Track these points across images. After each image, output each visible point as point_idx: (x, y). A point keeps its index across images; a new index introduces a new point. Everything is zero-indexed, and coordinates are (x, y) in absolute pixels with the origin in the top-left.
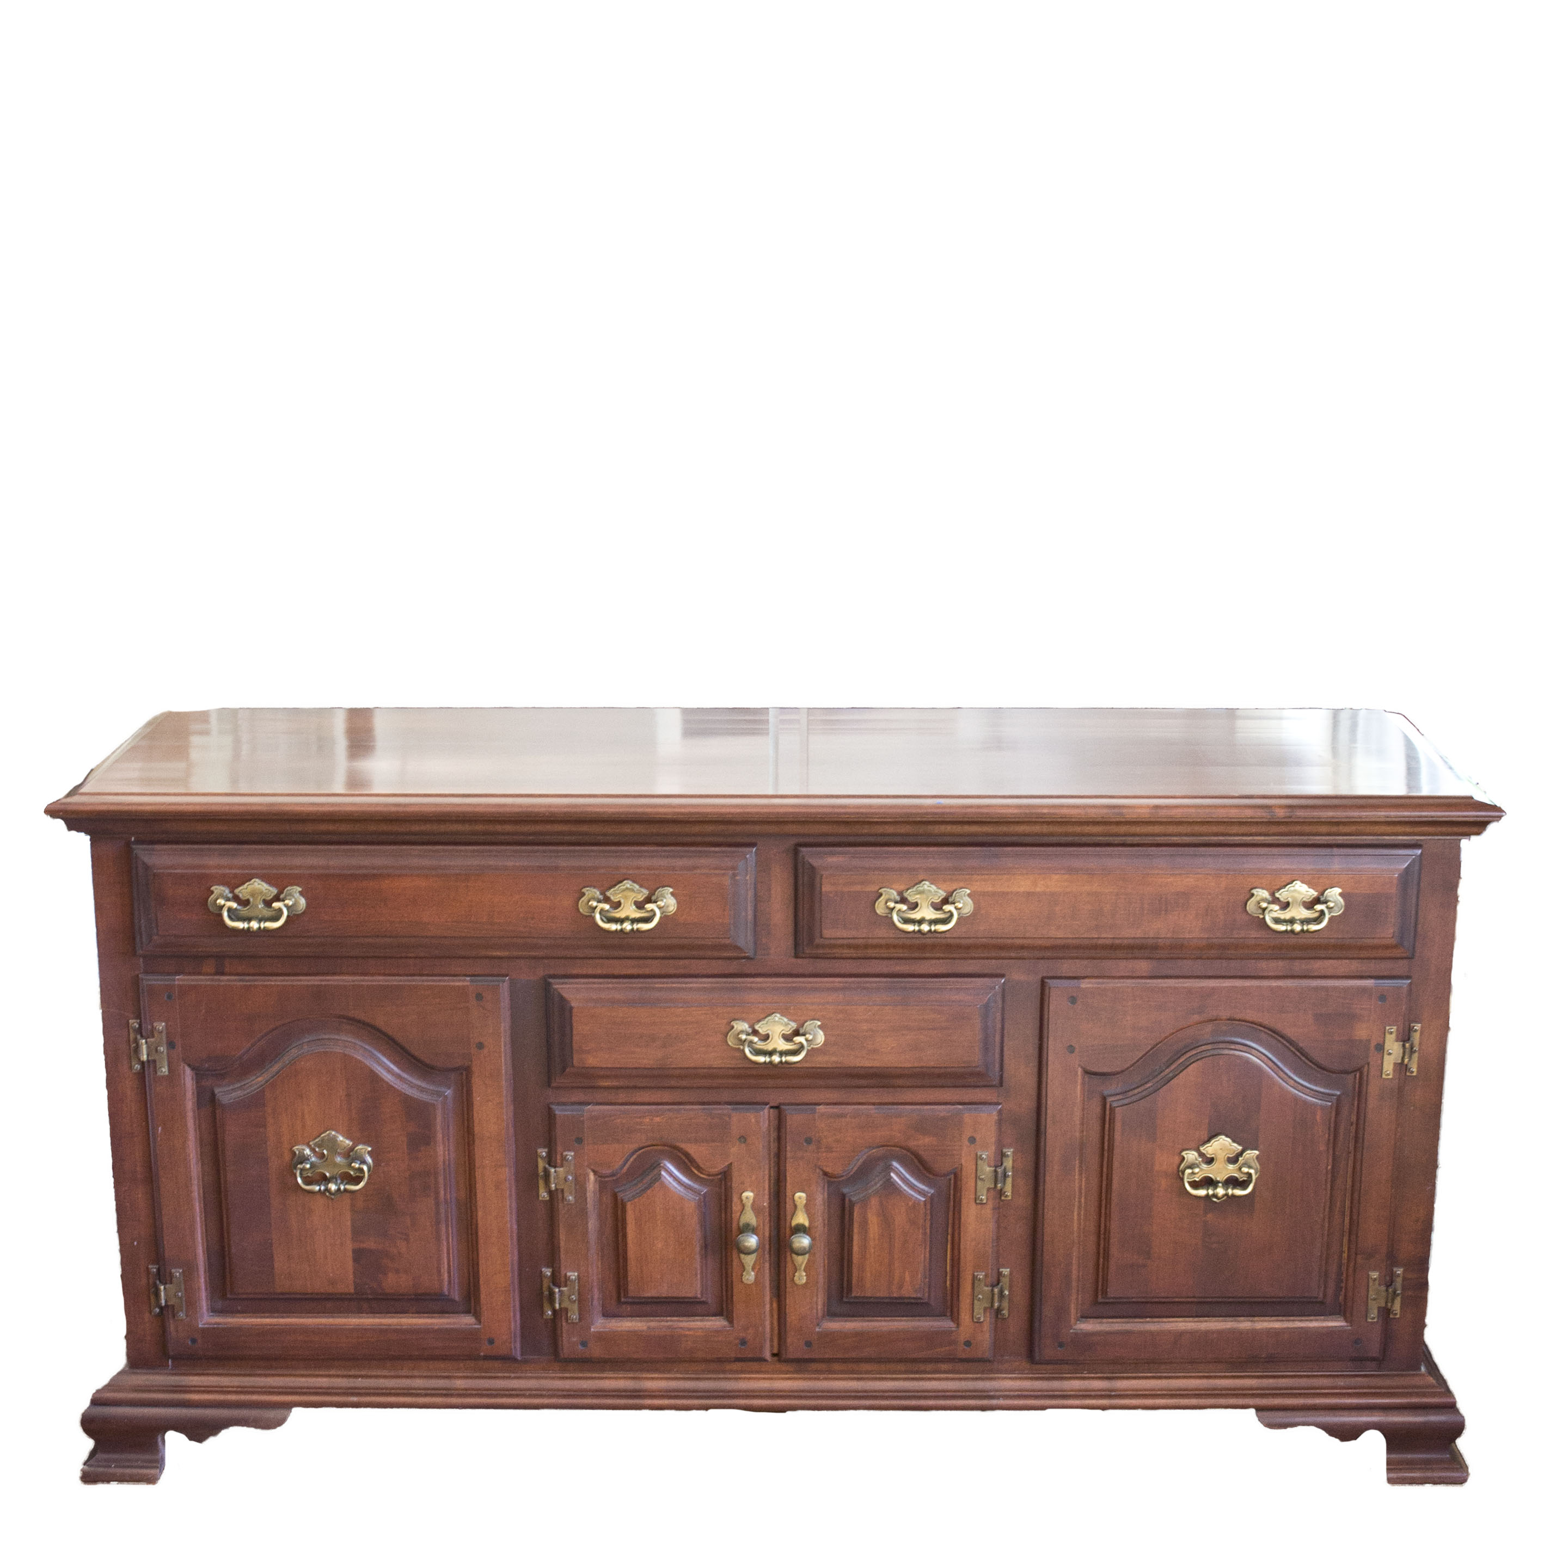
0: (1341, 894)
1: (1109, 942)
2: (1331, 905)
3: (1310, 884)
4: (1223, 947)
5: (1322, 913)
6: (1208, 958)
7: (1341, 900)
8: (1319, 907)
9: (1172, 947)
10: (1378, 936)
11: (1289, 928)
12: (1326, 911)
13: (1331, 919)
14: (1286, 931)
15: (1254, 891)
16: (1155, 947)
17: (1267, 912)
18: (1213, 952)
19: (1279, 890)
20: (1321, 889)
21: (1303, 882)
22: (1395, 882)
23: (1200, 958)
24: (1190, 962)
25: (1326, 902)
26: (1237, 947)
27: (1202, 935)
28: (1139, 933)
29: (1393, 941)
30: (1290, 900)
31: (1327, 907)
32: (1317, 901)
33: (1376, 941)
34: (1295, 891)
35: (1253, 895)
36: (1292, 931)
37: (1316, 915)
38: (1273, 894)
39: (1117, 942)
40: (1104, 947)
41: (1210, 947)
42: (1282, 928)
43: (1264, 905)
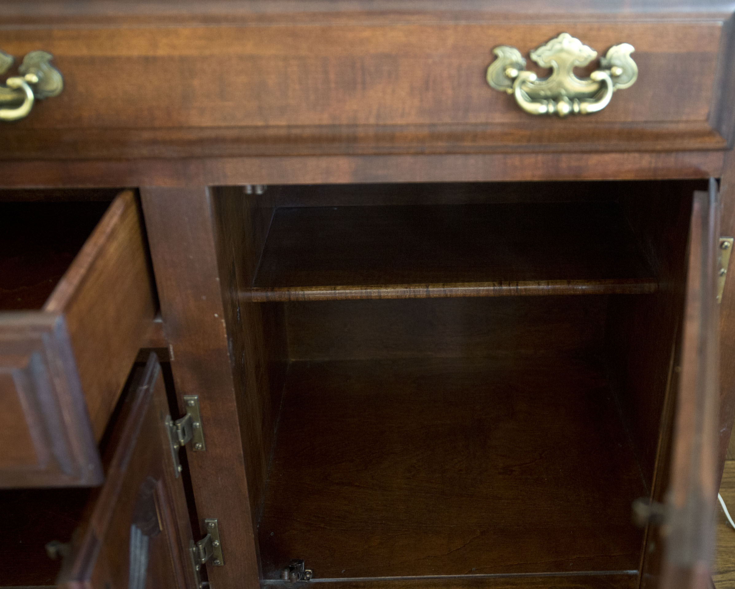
0: (632, 56)
1: (283, 132)
2: (618, 71)
3: (584, 38)
4: (453, 137)
5: (603, 84)
6: (434, 154)
7: (632, 64)
8: (598, 75)
9: (378, 138)
10: (684, 118)
11: (551, 109)
12: (609, 82)
13: (616, 94)
14: (547, 115)
15: (499, 52)
16: (354, 139)
17: (517, 83)
18: (440, 144)
19: (536, 48)
20: (601, 46)
21: (573, 36)
22: (718, 33)
23: (422, 153)
24: (409, 160)
25: (609, 67)
26: (475, 137)
27: (421, 120)
28: (326, 119)
29: (707, 126)
30: (554, 64)
31: (613, 76)
32: (596, 65)
33: (682, 127)
34: (562, 50)
35: (496, 57)
36: (556, 114)
37: (593, 88)
38: (527, 56)
39: (294, 131)
40: (277, 140)
41: (435, 137)
42: (541, 108)
43: (513, 72)
